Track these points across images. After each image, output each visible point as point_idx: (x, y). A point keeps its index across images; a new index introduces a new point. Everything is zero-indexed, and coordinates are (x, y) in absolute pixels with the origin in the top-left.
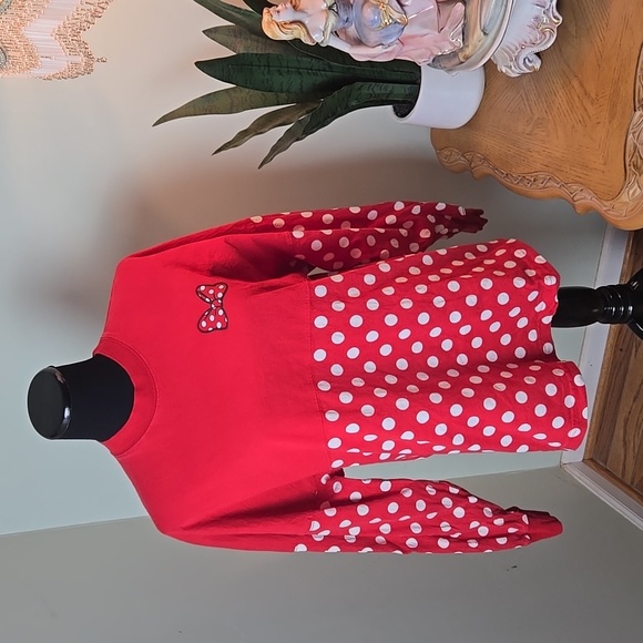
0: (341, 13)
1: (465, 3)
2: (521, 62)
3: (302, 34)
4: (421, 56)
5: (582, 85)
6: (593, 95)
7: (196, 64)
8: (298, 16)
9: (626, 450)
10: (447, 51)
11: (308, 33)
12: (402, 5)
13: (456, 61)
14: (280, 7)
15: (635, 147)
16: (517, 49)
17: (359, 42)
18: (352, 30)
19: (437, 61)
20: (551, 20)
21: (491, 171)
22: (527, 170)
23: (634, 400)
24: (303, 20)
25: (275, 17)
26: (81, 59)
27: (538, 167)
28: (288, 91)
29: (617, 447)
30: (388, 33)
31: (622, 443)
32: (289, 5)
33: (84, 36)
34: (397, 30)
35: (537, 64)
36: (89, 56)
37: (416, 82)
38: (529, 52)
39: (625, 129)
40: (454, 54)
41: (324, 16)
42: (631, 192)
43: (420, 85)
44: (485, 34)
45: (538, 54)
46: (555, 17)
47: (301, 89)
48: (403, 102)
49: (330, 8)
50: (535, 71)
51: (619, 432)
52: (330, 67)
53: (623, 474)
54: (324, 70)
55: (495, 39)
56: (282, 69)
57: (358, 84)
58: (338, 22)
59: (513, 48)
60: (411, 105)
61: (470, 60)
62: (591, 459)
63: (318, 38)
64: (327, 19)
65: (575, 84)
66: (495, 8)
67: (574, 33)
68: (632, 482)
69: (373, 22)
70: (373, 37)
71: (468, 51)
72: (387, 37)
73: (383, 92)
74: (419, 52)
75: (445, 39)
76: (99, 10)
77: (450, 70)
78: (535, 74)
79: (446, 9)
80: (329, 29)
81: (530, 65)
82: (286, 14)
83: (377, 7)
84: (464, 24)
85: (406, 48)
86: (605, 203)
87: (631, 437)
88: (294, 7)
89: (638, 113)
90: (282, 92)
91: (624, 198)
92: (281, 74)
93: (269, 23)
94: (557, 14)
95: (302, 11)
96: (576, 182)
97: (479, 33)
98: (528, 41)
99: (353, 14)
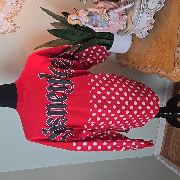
0: (91, 17)
1: (127, 15)
2: (143, 33)
3: (79, 23)
4: (114, 31)
5: (161, 40)
6: (164, 42)
7: (48, 30)
8: (78, 18)
9: (173, 151)
10: (122, 29)
11: (81, 23)
12: (108, 15)
13: (124, 32)
14: (73, 15)
15: (177, 57)
16: (142, 29)
17: (96, 26)
18: (94, 23)
19: (119, 32)
20: (152, 21)
21: (134, 66)
22: (145, 65)
23: (175, 136)
24: (80, 19)
25: (71, 18)
26: (12, 26)
27: (148, 64)
28: (75, 41)
29: (170, 150)
30: (104, 23)
31: (172, 149)
32: (75, 14)
33: (13, 19)
34: (107, 22)
35: (148, 34)
36: (15, 25)
37: (112, 40)
38: (145, 30)
39: (174, 52)
40: (124, 30)
41: (86, 18)
42: (176, 70)
43: (113, 40)
44: (133, 24)
45: (147, 31)
46: (153, 20)
47: (79, 40)
48: (109, 45)
49: (87, 16)
50: (147, 36)
51: (171, 145)
52: (87, 34)
53: (172, 158)
54: (85, 35)
55: (135, 26)
56: (73, 34)
57: (95, 39)
58: (90, 20)
59: (141, 29)
60: (111, 46)
61: (128, 32)
62: (163, 154)
63: (84, 24)
64: (87, 19)
65: (159, 39)
66: (136, 16)
67: (158, 25)
68: (175, 161)
69: (100, 20)
70: (100, 24)
71: (128, 29)
72: (104, 24)
73: (103, 42)
74: (113, 30)
75: (121, 26)
76: (18, 11)
77: (122, 35)
78: (147, 37)
79: (121, 17)
80: (87, 21)
81: (146, 34)
82: (75, 17)
83: (101, 15)
84: (127, 21)
85: (109, 28)
86: (168, 74)
87: (175, 147)
88: (77, 15)
89: (178, 47)
90: (73, 40)
91: (174, 72)
92: (73, 35)
93: (69, 19)
94: (153, 19)
95: (79, 16)
96: (160, 68)
97: (131, 24)
98: (145, 27)
99: (94, 18)
